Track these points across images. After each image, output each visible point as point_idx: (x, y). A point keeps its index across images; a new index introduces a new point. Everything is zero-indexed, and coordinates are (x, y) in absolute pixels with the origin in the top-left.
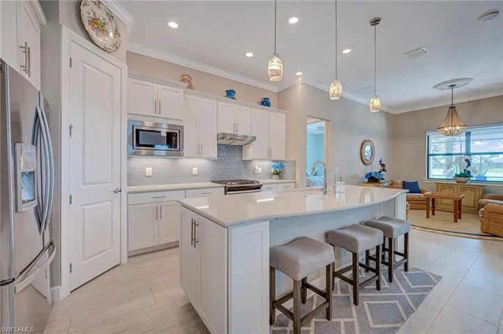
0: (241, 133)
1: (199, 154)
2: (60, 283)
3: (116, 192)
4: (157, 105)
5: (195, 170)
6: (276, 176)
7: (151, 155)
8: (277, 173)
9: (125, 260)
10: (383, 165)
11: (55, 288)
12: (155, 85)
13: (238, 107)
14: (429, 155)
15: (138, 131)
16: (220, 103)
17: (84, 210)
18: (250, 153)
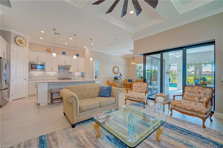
0: (67, 64)
1: (52, 70)
2: (10, 98)
3: (25, 80)
4: (37, 58)
5: (52, 75)
6: (82, 77)
7: (36, 71)
8: (82, 76)
9: (27, 96)
10: (121, 74)
11: (9, 99)
12: (37, 53)
13: (66, 57)
14: (137, 71)
15: (32, 65)
16: (59, 56)
17: (16, 83)
18: (71, 70)
